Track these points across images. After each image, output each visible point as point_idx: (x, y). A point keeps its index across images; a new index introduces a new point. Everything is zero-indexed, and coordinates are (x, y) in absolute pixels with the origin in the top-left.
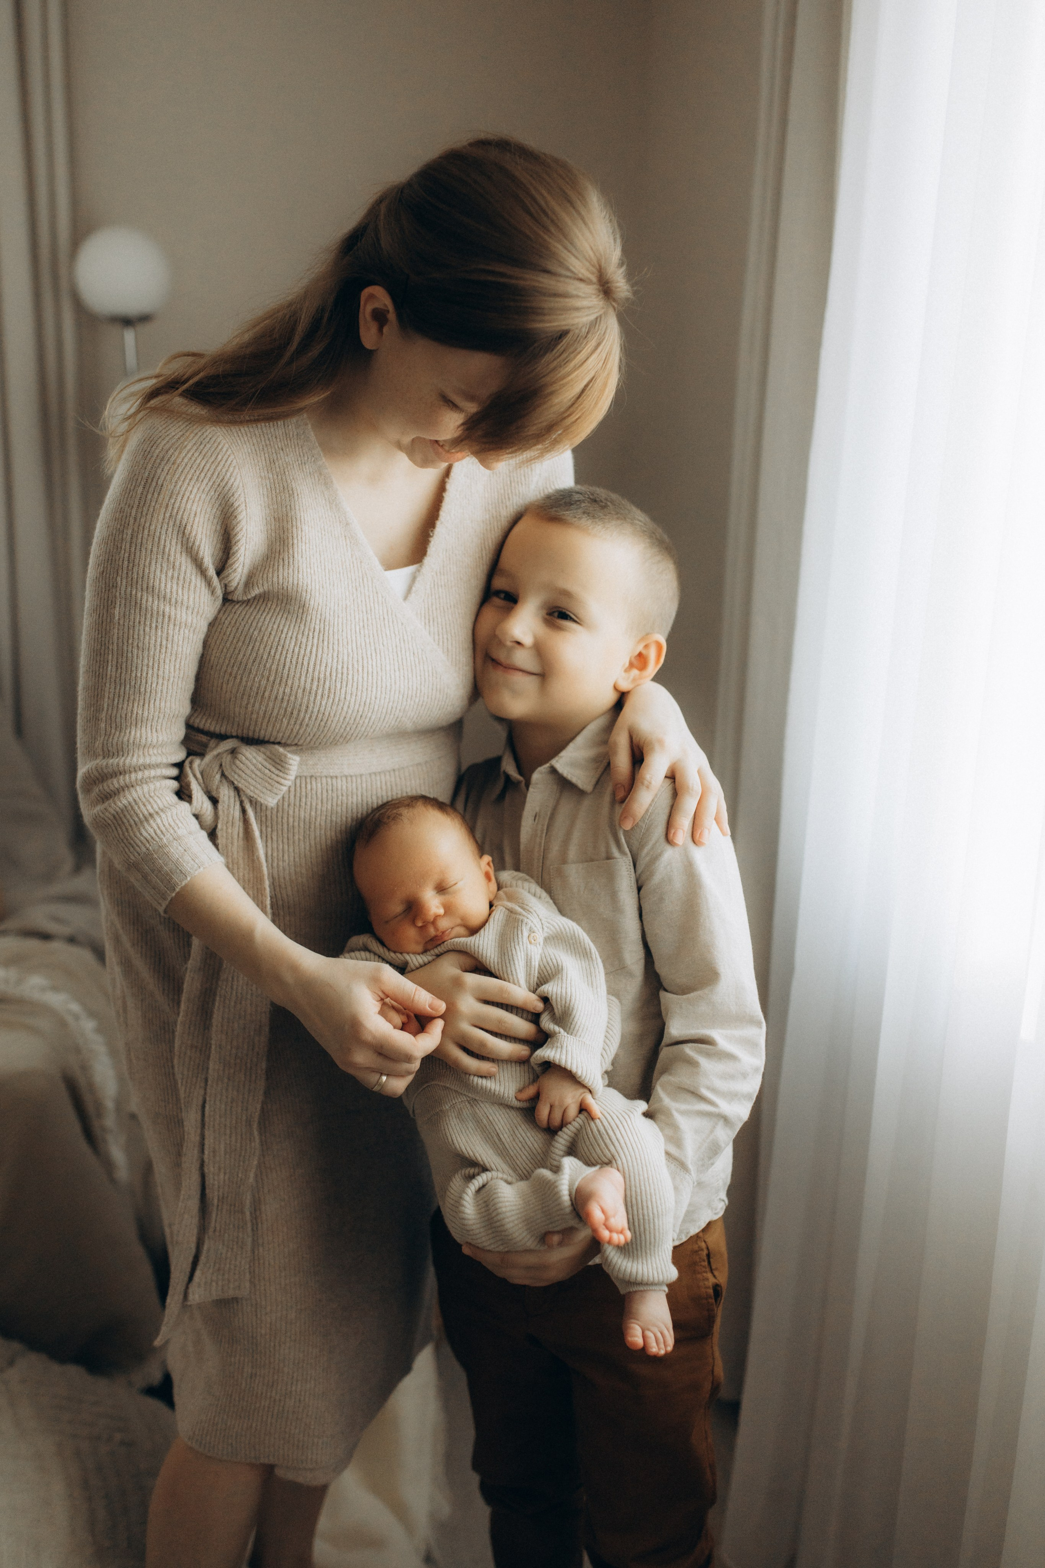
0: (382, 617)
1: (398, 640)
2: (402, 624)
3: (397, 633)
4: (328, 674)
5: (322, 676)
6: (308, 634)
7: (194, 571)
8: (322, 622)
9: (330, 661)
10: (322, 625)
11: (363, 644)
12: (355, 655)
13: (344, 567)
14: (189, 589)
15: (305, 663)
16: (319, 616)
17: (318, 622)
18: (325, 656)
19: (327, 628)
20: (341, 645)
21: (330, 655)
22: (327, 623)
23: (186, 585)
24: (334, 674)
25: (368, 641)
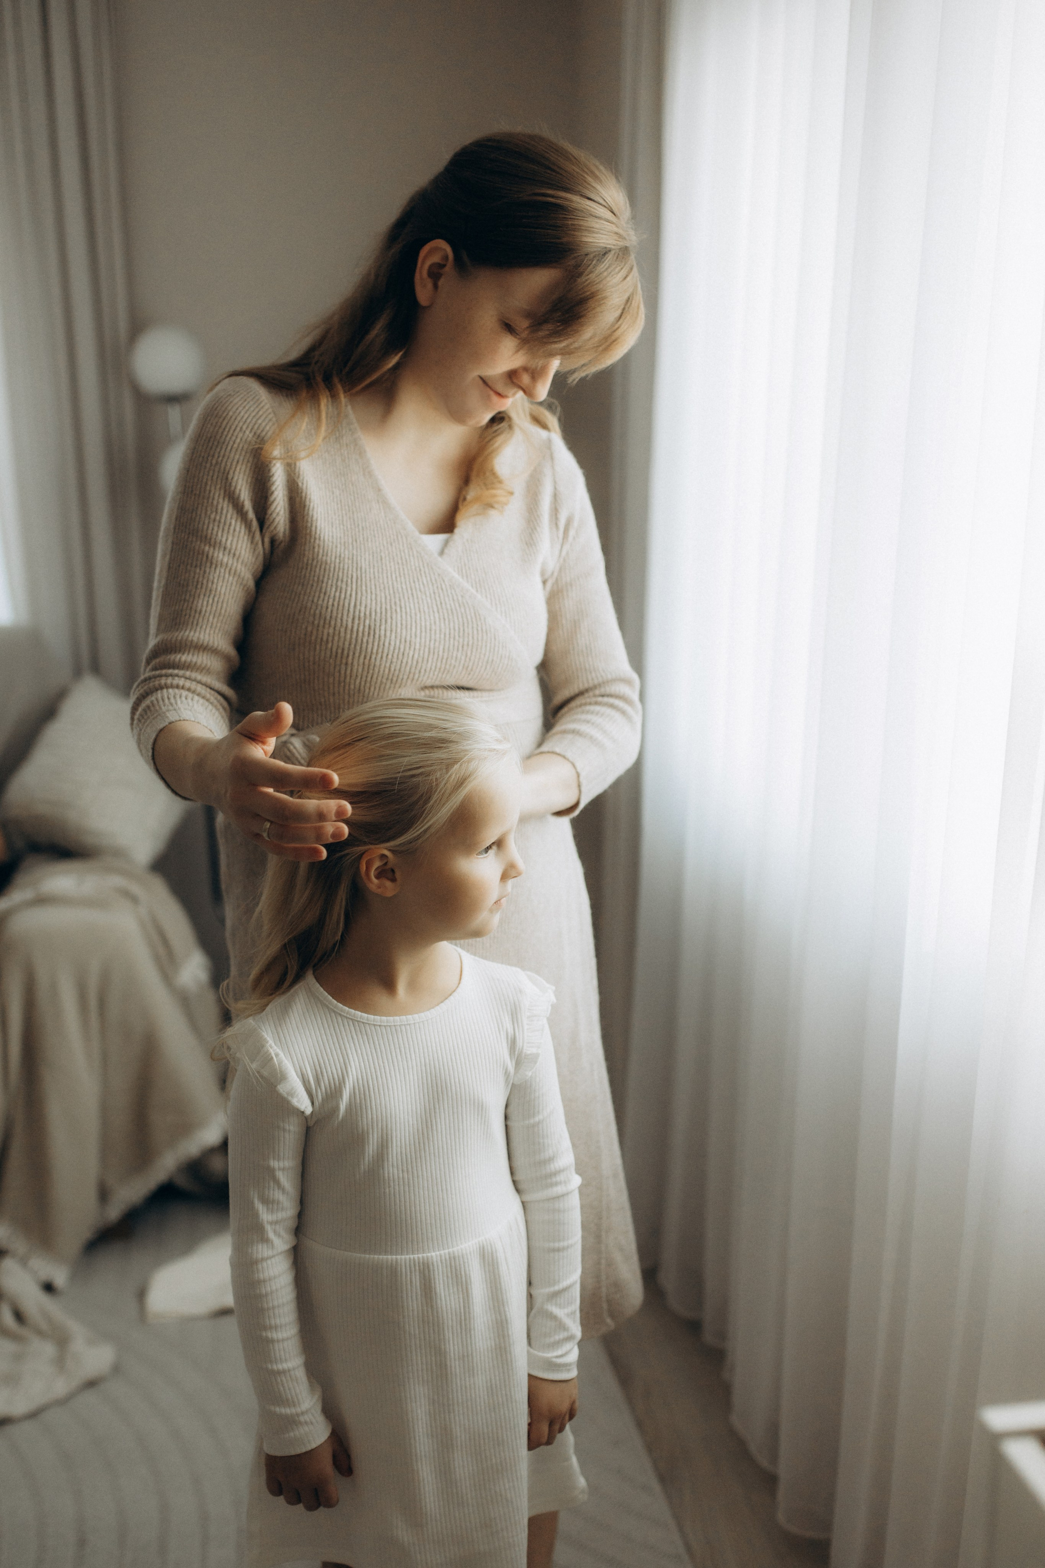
0: (418, 569)
1: (435, 588)
2: (439, 575)
3: (434, 582)
4: (368, 613)
5: (362, 615)
6: (347, 581)
7: (235, 516)
8: (359, 570)
9: (369, 601)
10: (359, 572)
11: (400, 589)
12: (392, 598)
13: (378, 526)
14: (228, 532)
15: (346, 605)
16: (355, 565)
17: (355, 570)
18: (364, 598)
19: (364, 575)
20: (378, 589)
21: (369, 597)
22: (363, 570)
23: (226, 528)
24: (373, 614)
25: (404, 587)
